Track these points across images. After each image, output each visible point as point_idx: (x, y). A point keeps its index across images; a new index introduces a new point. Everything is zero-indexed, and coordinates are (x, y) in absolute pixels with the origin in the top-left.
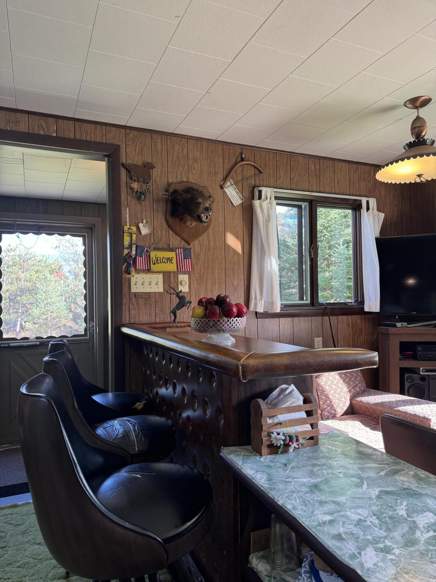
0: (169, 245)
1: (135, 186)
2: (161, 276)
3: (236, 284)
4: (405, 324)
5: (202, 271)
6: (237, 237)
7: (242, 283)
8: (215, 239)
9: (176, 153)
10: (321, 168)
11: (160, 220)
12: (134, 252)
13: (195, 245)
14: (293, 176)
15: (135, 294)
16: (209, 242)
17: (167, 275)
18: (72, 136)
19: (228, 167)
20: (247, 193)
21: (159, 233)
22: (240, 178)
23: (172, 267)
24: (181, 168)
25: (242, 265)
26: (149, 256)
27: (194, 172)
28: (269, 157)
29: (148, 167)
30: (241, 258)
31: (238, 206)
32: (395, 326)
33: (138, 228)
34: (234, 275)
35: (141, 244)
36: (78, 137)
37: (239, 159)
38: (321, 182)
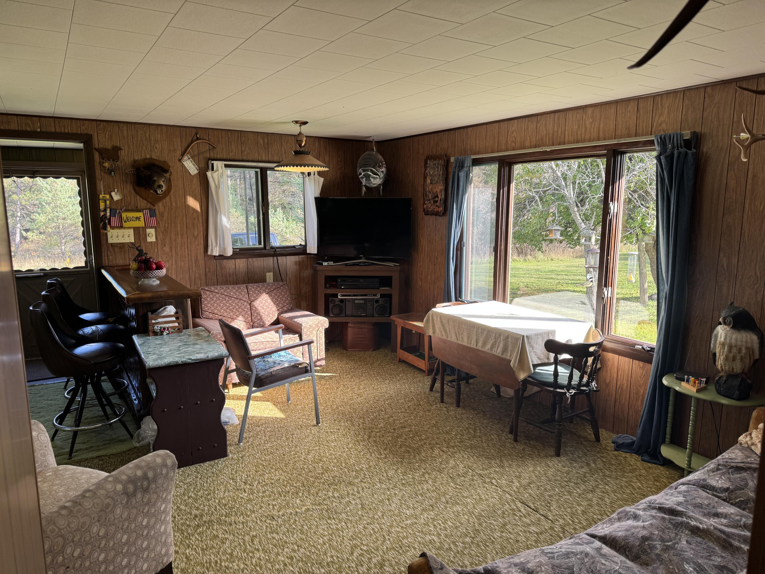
0: (137, 207)
1: (106, 165)
2: (132, 231)
3: (196, 234)
4: (331, 263)
5: (166, 225)
6: (196, 199)
7: (202, 233)
8: (176, 201)
9: (139, 136)
10: (269, 142)
11: (129, 188)
12: (108, 214)
13: (159, 207)
14: (243, 149)
15: (112, 245)
16: (171, 204)
17: (137, 230)
18: (53, 130)
19: (185, 144)
20: (203, 165)
21: (129, 198)
22: (196, 152)
23: (141, 224)
24: (144, 148)
25: (201, 220)
26: (121, 216)
27: (155, 150)
28: (221, 135)
29: (116, 149)
30: (200, 215)
31: (195, 175)
32: (322, 264)
33: (111, 196)
34: (194, 227)
35: (114, 207)
36: (58, 130)
37: (195, 138)
38: (270, 153)
